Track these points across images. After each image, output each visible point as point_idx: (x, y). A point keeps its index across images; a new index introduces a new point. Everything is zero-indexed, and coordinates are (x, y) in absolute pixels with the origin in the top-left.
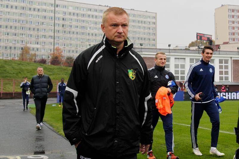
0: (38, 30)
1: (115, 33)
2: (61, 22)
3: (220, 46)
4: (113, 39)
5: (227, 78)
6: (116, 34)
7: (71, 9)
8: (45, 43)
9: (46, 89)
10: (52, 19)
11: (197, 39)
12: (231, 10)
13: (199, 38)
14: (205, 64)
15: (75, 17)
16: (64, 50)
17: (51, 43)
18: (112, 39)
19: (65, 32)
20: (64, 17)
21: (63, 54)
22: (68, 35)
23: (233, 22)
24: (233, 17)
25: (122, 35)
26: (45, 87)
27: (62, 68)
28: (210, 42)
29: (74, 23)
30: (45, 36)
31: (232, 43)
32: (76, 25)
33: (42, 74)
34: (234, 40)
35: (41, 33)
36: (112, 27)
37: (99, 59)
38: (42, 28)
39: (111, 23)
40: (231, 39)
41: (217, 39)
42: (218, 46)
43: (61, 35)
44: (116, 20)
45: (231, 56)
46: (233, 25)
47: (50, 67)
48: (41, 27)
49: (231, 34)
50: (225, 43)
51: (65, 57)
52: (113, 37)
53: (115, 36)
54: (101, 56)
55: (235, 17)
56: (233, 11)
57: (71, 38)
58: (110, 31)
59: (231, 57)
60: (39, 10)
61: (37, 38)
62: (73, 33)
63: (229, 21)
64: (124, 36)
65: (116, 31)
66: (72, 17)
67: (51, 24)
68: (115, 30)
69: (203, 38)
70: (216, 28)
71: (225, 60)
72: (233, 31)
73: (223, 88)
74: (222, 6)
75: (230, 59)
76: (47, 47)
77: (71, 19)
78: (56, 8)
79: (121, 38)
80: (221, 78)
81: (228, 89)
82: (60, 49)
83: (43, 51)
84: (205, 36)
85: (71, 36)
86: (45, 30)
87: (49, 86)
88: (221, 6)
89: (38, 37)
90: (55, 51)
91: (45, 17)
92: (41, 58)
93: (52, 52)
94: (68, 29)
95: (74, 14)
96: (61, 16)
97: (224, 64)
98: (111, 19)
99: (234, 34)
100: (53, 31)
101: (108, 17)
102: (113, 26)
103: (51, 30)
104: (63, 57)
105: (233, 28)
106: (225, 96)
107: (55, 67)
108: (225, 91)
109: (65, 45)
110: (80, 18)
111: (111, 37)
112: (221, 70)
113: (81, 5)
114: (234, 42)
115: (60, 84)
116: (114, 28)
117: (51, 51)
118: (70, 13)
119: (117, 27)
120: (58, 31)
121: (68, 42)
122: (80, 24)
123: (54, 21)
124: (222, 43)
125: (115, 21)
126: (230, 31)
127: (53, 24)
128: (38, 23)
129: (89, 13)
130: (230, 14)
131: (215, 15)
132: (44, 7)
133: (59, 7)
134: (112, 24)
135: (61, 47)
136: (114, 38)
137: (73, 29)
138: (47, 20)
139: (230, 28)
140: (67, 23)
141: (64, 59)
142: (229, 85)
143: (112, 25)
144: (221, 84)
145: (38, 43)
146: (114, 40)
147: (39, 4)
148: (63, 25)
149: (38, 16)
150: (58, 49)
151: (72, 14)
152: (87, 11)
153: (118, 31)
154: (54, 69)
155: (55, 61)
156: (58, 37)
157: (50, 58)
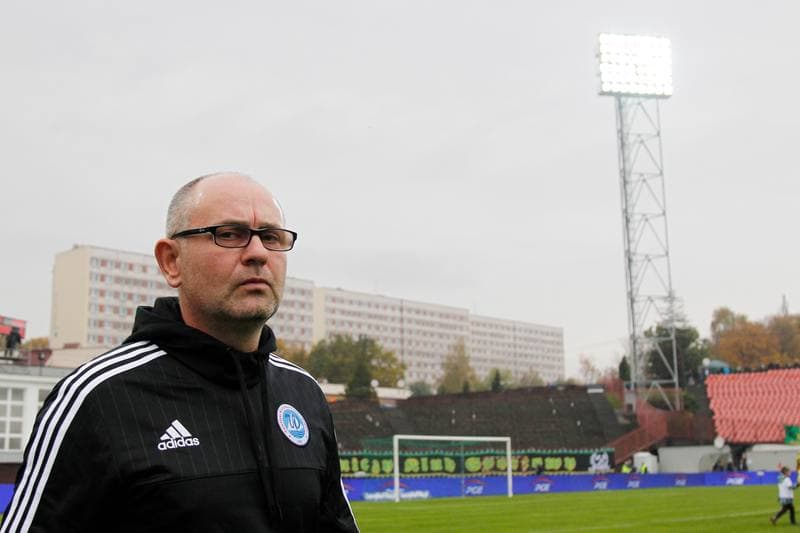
3: (54, 352)
12: (97, 260)
23: (102, 293)
24: (103, 278)
34: (100, 339)
40: (93, 337)
41: (56, 335)
46: (101, 301)
49: (95, 324)
50: (69, 346)
55: (107, 280)
56: (104, 263)
63: (91, 290)
72: (101, 316)
74: (76, 247)
84: (6, 322)
88: (71, 247)
99: (101, 324)
105: (101, 308)
124: (61, 345)
126: (93, 316)
130: (95, 270)
131: (54, 271)
139: (93, 308)
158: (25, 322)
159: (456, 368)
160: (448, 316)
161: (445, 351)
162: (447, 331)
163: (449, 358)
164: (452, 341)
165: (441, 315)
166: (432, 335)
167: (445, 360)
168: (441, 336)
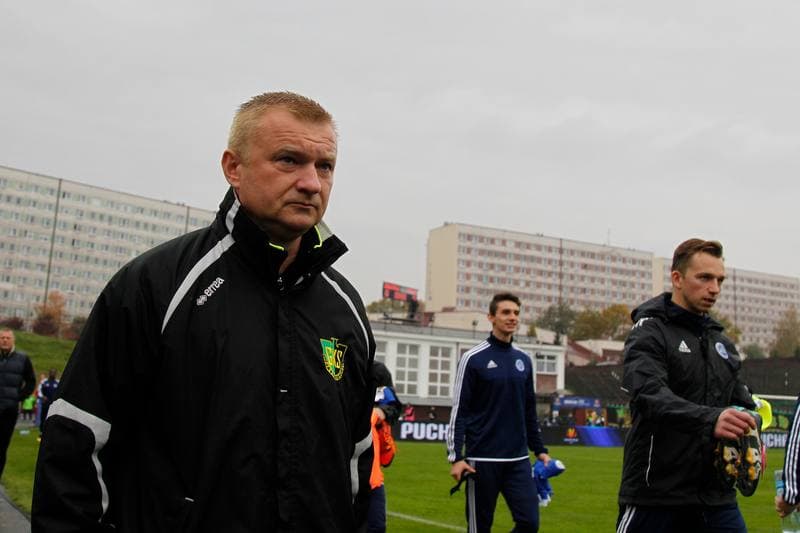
0: (12, 247)
1: (286, 191)
2: (70, 234)
3: (436, 315)
4: (277, 214)
5: (445, 391)
6: (293, 195)
7: (96, 206)
8: (25, 279)
9: (14, 391)
10: (48, 224)
11: (384, 295)
12: (464, 235)
13: (387, 295)
14: (500, 346)
15: (105, 225)
16: (71, 301)
17: (41, 282)
18: (270, 212)
19: (76, 258)
20: (79, 222)
21: (66, 309)
22: (83, 266)
23: (468, 264)
24: (469, 251)
25: (312, 203)
26: (14, 386)
27: (58, 343)
28: (413, 305)
29: (100, 239)
30: (27, 265)
31: (462, 309)
32: (105, 242)
33: (10, 349)
34: (467, 303)
35: (20, 256)
36: (278, 164)
37: (209, 292)
38: (22, 244)
39: (277, 147)
40: (462, 302)
41: (430, 298)
42: (430, 316)
43: (66, 263)
44: (301, 137)
45: (458, 340)
46: (468, 270)
47: (29, 338)
48: (18, 241)
49: (463, 290)
50: (446, 310)
51: (70, 316)
52: (278, 204)
53: (287, 203)
54: (220, 281)
55: (473, 252)
56: (469, 237)
57: (89, 273)
58: (269, 178)
59: (458, 344)
60: (19, 201)
61: (7, 265)
62: (97, 260)
63: (459, 261)
64: (317, 208)
65: (294, 185)
66: (97, 223)
67: (44, 236)
68: (287, 179)
69: (397, 295)
70: (429, 272)
71: (443, 348)
72: (467, 283)
73: (409, 412)
74: (446, 224)
75: (454, 346)
76: (29, 289)
77: (95, 229)
78: (60, 199)
79: (307, 211)
80: (432, 391)
81: (434, 415)
82: (60, 298)
83: (19, 299)
84: (403, 290)
85: (91, 267)
86: (29, 248)
87: (24, 384)
88: (442, 224)
89: (10, 264)
90: (48, 301)
91: (32, 219)
92: (12, 316)
93: (41, 303)
94: (84, 251)
95: (102, 217)
96: (71, 219)
97: (440, 358)
98: (277, 132)
99: (467, 290)
100: (48, 253)
101: (263, 122)
102: (283, 162)
103: (44, 251)
104: (66, 316)
105: (468, 276)
106: (437, 431)
107: (43, 339)
108: (412, 418)
109: (72, 289)
110: (115, 227)
111: (270, 204)
112: (433, 371)
113: (123, 199)
114: (467, 308)
115: (46, 382)
116: (287, 172)
117: (38, 299)
118: (93, 215)
119: (298, 166)
120: (61, 255)
121: (82, 281)
122: (114, 242)
123: (51, 230)
124: (440, 309)
125: (293, 143)
126: (461, 284)
127: (49, 237)
128: (15, 231)
129: (139, 217)
130: (462, 244)
131: (428, 246)
132: (33, 195)
133: (69, 197)
134: (282, 150)
135: (64, 293)
136: (279, 210)
137: (97, 253)
138: (37, 227)
139: (461, 276)
140: (83, 237)
141: (68, 322)
142: (437, 407)
143: (280, 159)
144: (429, 404)
145: (8, 279)
146: (280, 217)
147: (21, 187)
148: (73, 241)
149: (17, 214)
150: (55, 298)
151: (97, 216)
152: (133, 211)
153: (301, 185)
154: (38, 344)
155: (46, 324)
156: (59, 268)
157: (35, 316)
158: (416, 290)
159: (787, 332)
160: (779, 285)
161: (777, 317)
162: (778, 298)
163: (781, 323)
164: (783, 308)
165: (772, 284)
166: (764, 301)
167: (777, 326)
168: (772, 303)
